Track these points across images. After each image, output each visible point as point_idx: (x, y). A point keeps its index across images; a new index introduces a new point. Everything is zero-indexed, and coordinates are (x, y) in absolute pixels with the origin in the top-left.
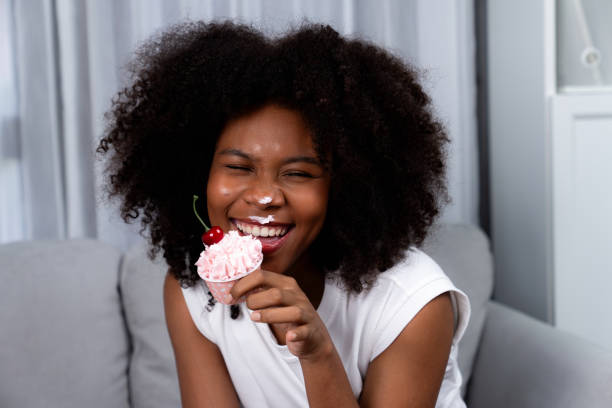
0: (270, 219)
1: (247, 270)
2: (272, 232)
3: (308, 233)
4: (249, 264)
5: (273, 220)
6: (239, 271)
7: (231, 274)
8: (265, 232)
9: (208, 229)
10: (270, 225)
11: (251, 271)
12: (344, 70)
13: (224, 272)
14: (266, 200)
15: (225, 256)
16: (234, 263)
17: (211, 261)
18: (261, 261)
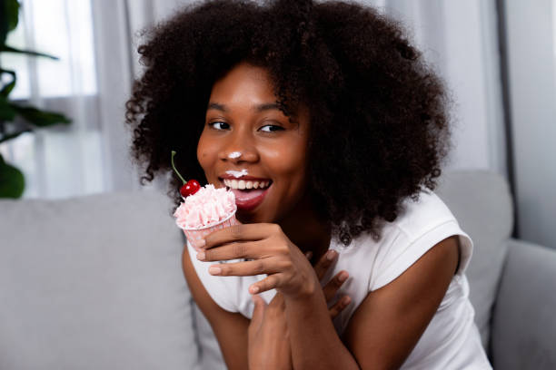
0: (244, 172)
1: (220, 219)
2: (249, 185)
3: (288, 186)
4: (222, 213)
5: (246, 174)
6: (213, 219)
7: (205, 222)
8: (242, 185)
9: (185, 182)
10: (244, 178)
11: (224, 220)
12: (303, 26)
13: (198, 219)
14: (235, 155)
15: (200, 206)
16: (207, 212)
17: (188, 212)
18: (235, 211)
